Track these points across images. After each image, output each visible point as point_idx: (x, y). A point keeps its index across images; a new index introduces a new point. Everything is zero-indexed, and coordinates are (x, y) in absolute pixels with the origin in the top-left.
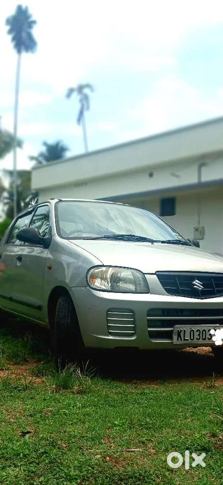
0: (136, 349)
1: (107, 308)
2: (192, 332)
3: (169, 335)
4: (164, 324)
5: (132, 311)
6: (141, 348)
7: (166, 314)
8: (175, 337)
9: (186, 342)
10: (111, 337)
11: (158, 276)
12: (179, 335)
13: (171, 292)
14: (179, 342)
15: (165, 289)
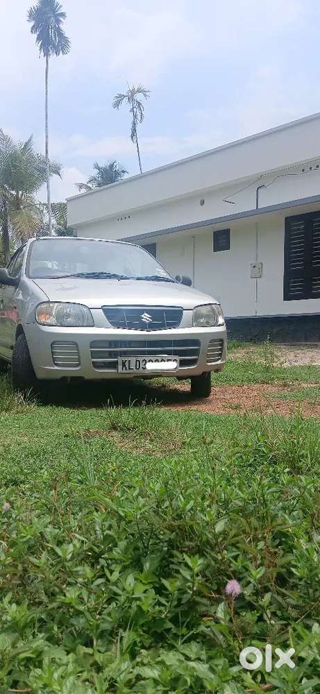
0: (81, 378)
1: (51, 342)
2: (138, 363)
3: (114, 365)
4: (111, 354)
5: (76, 344)
6: (87, 377)
7: (113, 346)
8: (120, 367)
9: (131, 371)
10: (56, 368)
11: (104, 310)
12: (124, 365)
13: (117, 325)
14: (124, 371)
15: (111, 323)
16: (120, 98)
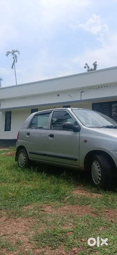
16: (8, 53)
